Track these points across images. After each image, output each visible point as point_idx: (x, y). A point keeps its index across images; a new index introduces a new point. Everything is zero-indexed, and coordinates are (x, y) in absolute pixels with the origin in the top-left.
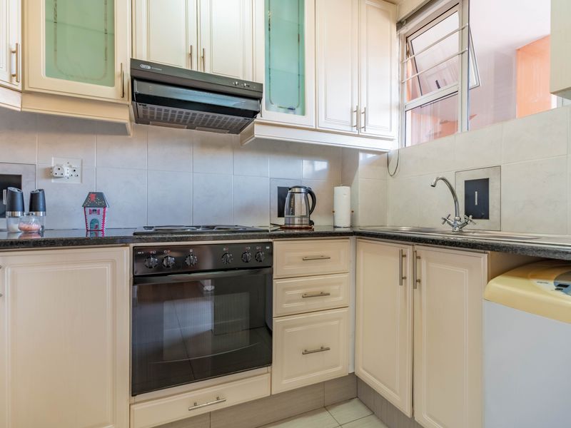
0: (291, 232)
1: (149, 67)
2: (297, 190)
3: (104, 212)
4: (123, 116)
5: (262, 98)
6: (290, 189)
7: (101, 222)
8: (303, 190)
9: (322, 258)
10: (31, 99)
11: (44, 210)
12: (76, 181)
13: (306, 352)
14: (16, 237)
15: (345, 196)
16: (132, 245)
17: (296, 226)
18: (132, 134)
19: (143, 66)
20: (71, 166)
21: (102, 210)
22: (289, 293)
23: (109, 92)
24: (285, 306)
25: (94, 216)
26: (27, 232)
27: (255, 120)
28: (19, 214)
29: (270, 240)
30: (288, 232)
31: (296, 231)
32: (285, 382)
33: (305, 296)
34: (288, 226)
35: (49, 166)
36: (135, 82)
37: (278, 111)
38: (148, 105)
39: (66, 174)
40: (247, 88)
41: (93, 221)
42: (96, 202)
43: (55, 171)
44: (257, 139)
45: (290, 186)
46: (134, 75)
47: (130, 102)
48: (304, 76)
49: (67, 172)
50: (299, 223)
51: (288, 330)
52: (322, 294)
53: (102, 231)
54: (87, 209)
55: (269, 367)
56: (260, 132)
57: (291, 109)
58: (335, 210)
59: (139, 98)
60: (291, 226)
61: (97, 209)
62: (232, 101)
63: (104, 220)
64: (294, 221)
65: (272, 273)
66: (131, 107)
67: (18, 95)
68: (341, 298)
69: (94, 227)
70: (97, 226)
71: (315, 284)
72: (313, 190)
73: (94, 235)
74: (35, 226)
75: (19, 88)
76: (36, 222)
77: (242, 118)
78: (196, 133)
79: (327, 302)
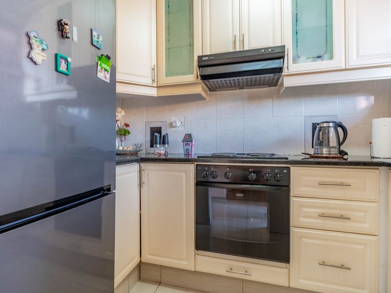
0: (320, 160)
1: (207, 58)
2: (325, 125)
3: (192, 145)
4: (199, 89)
5: (284, 56)
6: (318, 124)
7: (190, 150)
8: (331, 125)
9: (342, 185)
10: (160, 89)
11: (168, 144)
12: (182, 128)
13: (323, 264)
14: (156, 157)
15: (385, 128)
16: (196, 163)
17: (325, 155)
18: (208, 99)
19: (204, 59)
20: (180, 121)
21: (191, 143)
22: (305, 209)
23: (191, 78)
24: (302, 219)
25: (187, 147)
26: (160, 154)
27: (283, 74)
28: (158, 146)
29: (288, 166)
30: (317, 160)
31: (325, 160)
32: (302, 281)
33: (322, 216)
34: (316, 155)
35: (171, 121)
36: (200, 69)
37: (306, 62)
38: (210, 80)
39: (178, 125)
40: (272, 52)
41: (187, 149)
42: (188, 139)
43: (173, 124)
44: (286, 88)
45: (319, 122)
46: (200, 65)
47: (201, 81)
48: (332, 25)
49: (178, 124)
50: (328, 153)
51: (305, 240)
52: (342, 217)
53: (191, 155)
54: (184, 143)
55: (287, 264)
56: (288, 82)
57: (319, 57)
58: (374, 141)
59: (204, 78)
60: (319, 155)
61: (188, 143)
62: (260, 64)
63: (192, 149)
64: (322, 151)
65: (289, 191)
66: (203, 83)
67: (156, 89)
68: (366, 225)
69: (187, 153)
70: (189, 152)
71: (335, 206)
72: (344, 124)
73: (187, 157)
74: (163, 152)
75: (156, 86)
76: (163, 150)
77: (272, 75)
78: (246, 91)
79: (347, 225)
